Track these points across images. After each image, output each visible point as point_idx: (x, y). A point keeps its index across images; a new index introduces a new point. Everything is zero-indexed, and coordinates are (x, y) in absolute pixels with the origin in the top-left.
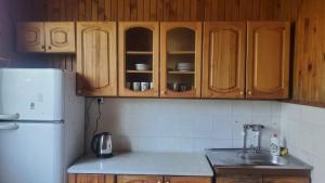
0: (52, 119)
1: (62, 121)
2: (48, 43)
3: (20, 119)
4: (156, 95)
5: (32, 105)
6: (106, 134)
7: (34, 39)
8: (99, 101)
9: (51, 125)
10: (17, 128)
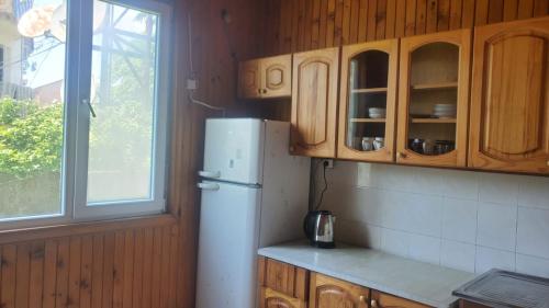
0: (247, 181)
1: (259, 186)
2: (264, 87)
3: (222, 178)
4: (390, 159)
5: (232, 162)
6: (325, 213)
7: (252, 82)
8: (326, 164)
9: (246, 189)
10: (217, 189)
